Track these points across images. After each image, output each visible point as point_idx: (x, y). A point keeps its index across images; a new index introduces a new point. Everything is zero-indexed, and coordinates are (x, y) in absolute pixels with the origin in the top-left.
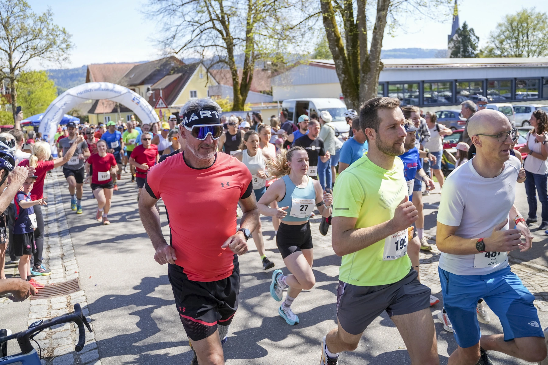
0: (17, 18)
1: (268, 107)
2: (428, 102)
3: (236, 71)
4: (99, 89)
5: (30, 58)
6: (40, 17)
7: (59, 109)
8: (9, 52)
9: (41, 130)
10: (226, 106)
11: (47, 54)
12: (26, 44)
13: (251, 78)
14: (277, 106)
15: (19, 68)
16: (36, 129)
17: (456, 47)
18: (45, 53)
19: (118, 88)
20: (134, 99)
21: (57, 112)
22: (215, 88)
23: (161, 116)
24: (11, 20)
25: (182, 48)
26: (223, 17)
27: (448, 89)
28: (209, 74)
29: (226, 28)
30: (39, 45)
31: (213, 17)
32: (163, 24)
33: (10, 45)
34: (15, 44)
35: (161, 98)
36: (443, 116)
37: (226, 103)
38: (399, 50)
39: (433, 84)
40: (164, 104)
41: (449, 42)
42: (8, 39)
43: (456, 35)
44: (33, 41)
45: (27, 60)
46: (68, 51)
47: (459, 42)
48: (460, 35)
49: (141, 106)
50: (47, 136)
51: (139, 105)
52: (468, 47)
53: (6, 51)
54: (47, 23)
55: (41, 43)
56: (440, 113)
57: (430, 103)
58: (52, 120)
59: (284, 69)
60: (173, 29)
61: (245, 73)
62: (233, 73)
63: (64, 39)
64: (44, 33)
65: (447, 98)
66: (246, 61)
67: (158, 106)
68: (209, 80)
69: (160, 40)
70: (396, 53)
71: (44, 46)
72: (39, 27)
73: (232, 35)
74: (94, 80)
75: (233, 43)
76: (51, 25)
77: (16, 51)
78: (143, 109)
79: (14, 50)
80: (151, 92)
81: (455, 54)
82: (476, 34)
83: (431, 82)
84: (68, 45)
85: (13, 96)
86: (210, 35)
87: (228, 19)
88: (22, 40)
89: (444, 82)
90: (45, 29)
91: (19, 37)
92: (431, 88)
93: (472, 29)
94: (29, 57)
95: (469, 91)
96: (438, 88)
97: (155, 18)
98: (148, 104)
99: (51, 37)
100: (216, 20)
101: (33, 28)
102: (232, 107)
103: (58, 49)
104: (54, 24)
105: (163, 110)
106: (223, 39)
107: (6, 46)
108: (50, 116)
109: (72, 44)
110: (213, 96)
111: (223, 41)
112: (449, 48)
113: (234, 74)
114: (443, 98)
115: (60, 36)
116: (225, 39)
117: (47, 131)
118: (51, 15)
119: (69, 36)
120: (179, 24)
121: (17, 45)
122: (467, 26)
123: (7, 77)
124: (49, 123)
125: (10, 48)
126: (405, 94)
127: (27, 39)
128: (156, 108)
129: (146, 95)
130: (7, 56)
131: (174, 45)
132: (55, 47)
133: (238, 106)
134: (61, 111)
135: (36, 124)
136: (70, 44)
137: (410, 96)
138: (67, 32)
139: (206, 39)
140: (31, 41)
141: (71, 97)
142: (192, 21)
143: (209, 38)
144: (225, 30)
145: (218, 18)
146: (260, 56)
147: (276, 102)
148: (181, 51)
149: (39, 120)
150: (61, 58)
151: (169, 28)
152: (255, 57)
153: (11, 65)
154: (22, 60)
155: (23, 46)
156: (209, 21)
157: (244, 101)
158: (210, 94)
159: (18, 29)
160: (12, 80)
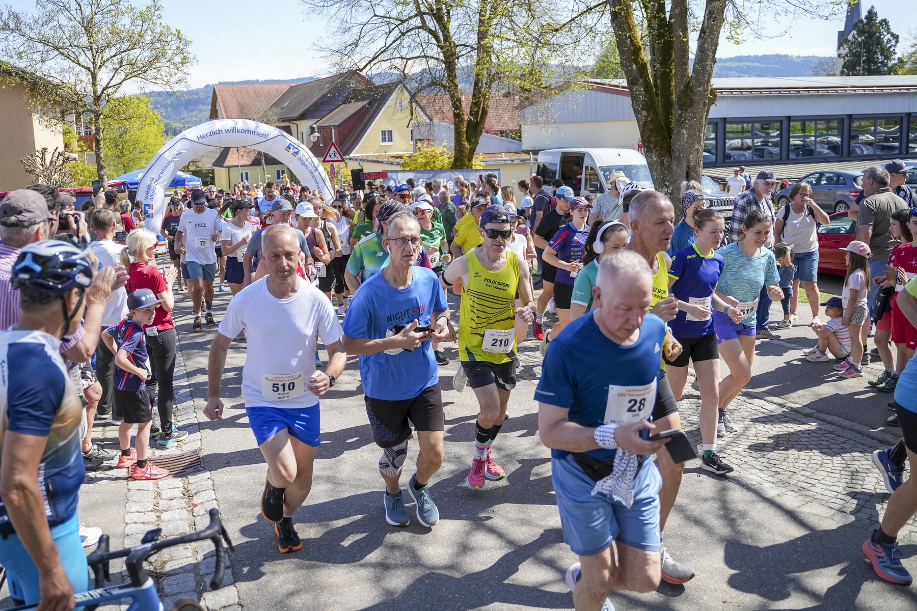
0: (106, 16)
1: (513, 161)
2: (798, 155)
3: (459, 100)
4: (234, 130)
5: (125, 80)
6: (141, 13)
7: (169, 162)
8: (92, 70)
9: (140, 197)
10: (441, 158)
11: (152, 73)
12: (118, 57)
13: (485, 112)
14: (529, 160)
15: (108, 95)
16: (132, 196)
17: (854, 55)
18: (148, 72)
19: (264, 128)
20: (289, 147)
21: (166, 167)
22: (423, 129)
23: (333, 174)
24: (97, 18)
25: (370, 62)
26: (439, 10)
27: (836, 132)
28: (414, 104)
29: (445, 29)
30: (139, 58)
31: (423, 9)
32: (338, 21)
33: (94, 60)
34: (102, 57)
35: (333, 143)
36: (823, 182)
37: (442, 154)
38: (748, 59)
39: (807, 123)
40: (337, 155)
41: (840, 45)
42: (91, 49)
43: (854, 32)
44: (130, 52)
45: (120, 83)
46: (185, 69)
47: (860, 44)
48: (861, 33)
49: (300, 159)
50: (149, 206)
51: (298, 156)
52: (876, 53)
53: (88, 69)
54: (153, 23)
55: (141, 55)
56: (818, 175)
57: (801, 157)
58: (157, 181)
59: (541, 97)
60: (356, 30)
61: (476, 104)
62: (454, 104)
63: (178, 48)
64: (148, 38)
65: (833, 147)
66: (476, 84)
67: (328, 159)
68: (414, 117)
69: (333, 48)
70: (741, 64)
71: (147, 59)
72: (139, 29)
73: (454, 38)
74: (224, 115)
75: (455, 54)
76: (158, 25)
77: (103, 68)
78: (303, 164)
79: (100, 67)
80: (317, 134)
81: (850, 68)
82: (892, 30)
83: (804, 120)
84: (184, 58)
85: (98, 142)
86: (418, 40)
87: (448, 12)
88: (113, 51)
89: (827, 119)
90: (149, 32)
91: (108, 46)
92: (803, 130)
93: (885, 21)
94: (123, 77)
95: (874, 134)
96: (816, 130)
97: (325, 11)
98: (311, 154)
99: (158, 45)
100: (428, 14)
101: (131, 32)
102: (452, 160)
103: (168, 64)
104: (163, 24)
105: (335, 164)
106: (439, 46)
107: (88, 60)
108: (154, 174)
109: (191, 56)
110: (421, 140)
111: (439, 50)
112: (839, 55)
113: (457, 105)
114: (826, 146)
115: (173, 43)
116: (441, 47)
117: (149, 198)
118: (158, 9)
119: (187, 43)
120: (365, 21)
121: (105, 59)
122: (876, 14)
123: (88, 110)
124: (153, 185)
125: (93, 63)
126: (756, 140)
127: (120, 48)
128: (324, 161)
129: (308, 140)
130: (90, 76)
131: (356, 58)
132: (163, 60)
133: (462, 161)
134: (172, 165)
135: (133, 187)
136: (189, 56)
137: (765, 143)
138: (183, 37)
139: (409, 47)
140: (127, 53)
141: (188, 143)
142: (388, 15)
143: (416, 44)
144: (443, 32)
145: (432, 11)
146: (502, 76)
147: (527, 152)
148: (368, 67)
149: (137, 179)
150: (173, 80)
151: (349, 28)
152: (492, 78)
153: (95, 92)
154: (111, 84)
155: (115, 60)
156: (416, 15)
157: (472, 151)
158: (415, 138)
159: (107, 32)
160: (97, 116)
